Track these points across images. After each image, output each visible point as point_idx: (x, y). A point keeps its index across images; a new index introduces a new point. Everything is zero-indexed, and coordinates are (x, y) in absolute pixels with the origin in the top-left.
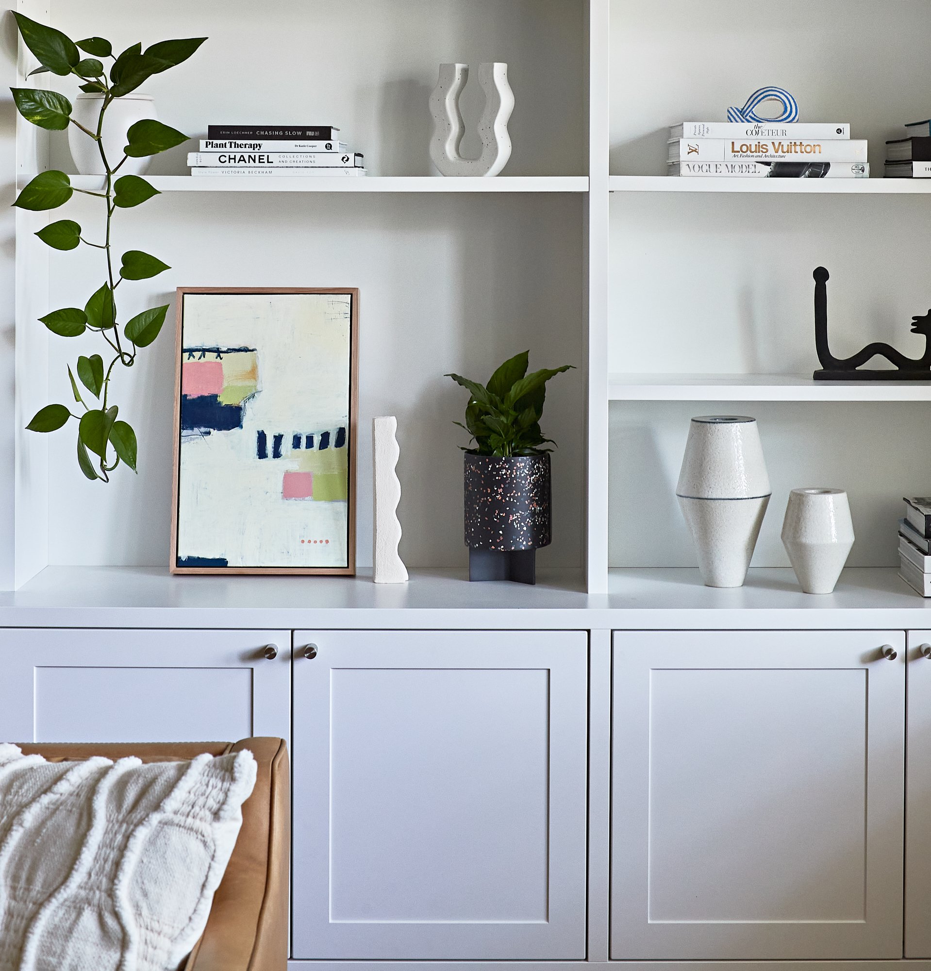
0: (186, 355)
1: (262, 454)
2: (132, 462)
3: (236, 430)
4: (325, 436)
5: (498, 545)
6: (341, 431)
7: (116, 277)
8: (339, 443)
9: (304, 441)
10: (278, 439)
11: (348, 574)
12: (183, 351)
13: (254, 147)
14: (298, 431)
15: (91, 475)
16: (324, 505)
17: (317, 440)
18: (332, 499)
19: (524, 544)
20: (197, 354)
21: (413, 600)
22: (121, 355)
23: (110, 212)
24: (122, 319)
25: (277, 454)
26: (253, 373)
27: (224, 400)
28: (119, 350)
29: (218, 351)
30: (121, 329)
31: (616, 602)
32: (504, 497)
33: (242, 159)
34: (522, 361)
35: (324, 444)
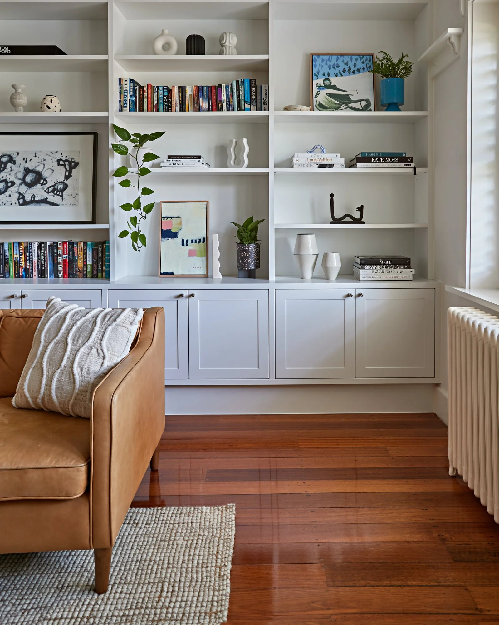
0: (163, 219)
1: (183, 245)
2: (145, 245)
3: (176, 239)
4: (200, 240)
5: (245, 268)
6: (204, 239)
7: (141, 195)
8: (204, 242)
9: (194, 241)
10: (187, 241)
11: (206, 276)
12: (162, 218)
13: (179, 161)
14: (192, 238)
15: (136, 250)
16: (199, 258)
17: (198, 241)
18: (202, 257)
19: (252, 267)
20: (166, 218)
21: (223, 282)
22: (143, 217)
23: (139, 177)
24: (142, 207)
25: (187, 245)
26: (181, 223)
27: (173, 231)
28: (142, 215)
29: (171, 218)
30: (142, 209)
31: (276, 282)
32: (247, 255)
33: (175, 164)
34: (252, 219)
35: (199, 242)
